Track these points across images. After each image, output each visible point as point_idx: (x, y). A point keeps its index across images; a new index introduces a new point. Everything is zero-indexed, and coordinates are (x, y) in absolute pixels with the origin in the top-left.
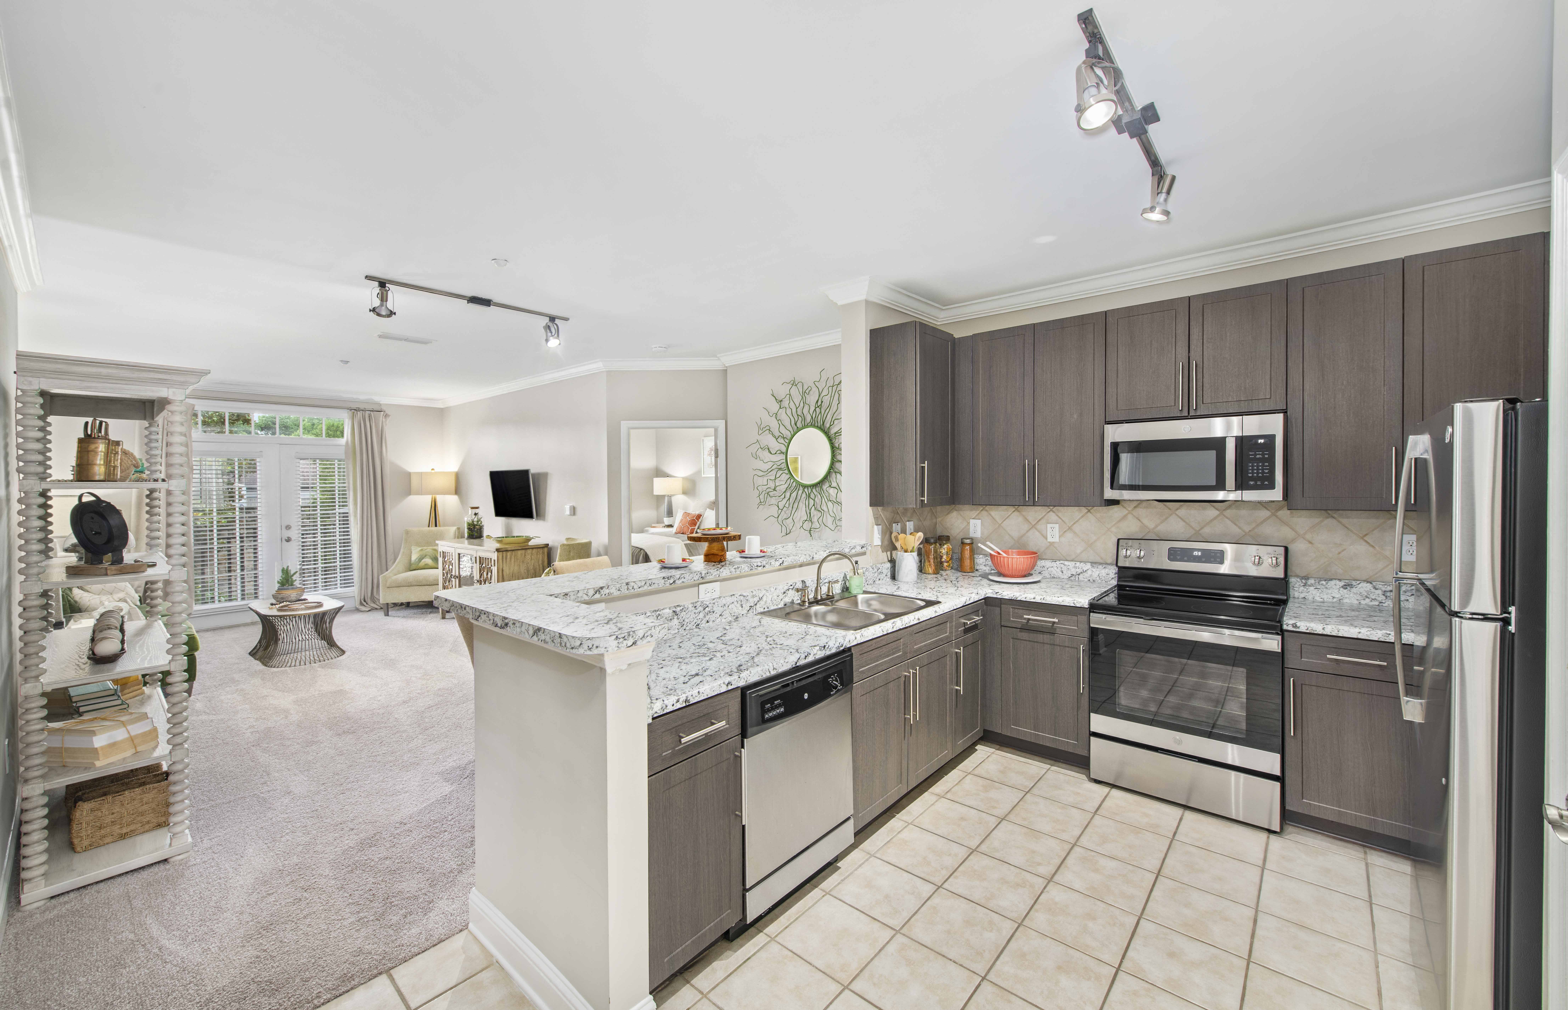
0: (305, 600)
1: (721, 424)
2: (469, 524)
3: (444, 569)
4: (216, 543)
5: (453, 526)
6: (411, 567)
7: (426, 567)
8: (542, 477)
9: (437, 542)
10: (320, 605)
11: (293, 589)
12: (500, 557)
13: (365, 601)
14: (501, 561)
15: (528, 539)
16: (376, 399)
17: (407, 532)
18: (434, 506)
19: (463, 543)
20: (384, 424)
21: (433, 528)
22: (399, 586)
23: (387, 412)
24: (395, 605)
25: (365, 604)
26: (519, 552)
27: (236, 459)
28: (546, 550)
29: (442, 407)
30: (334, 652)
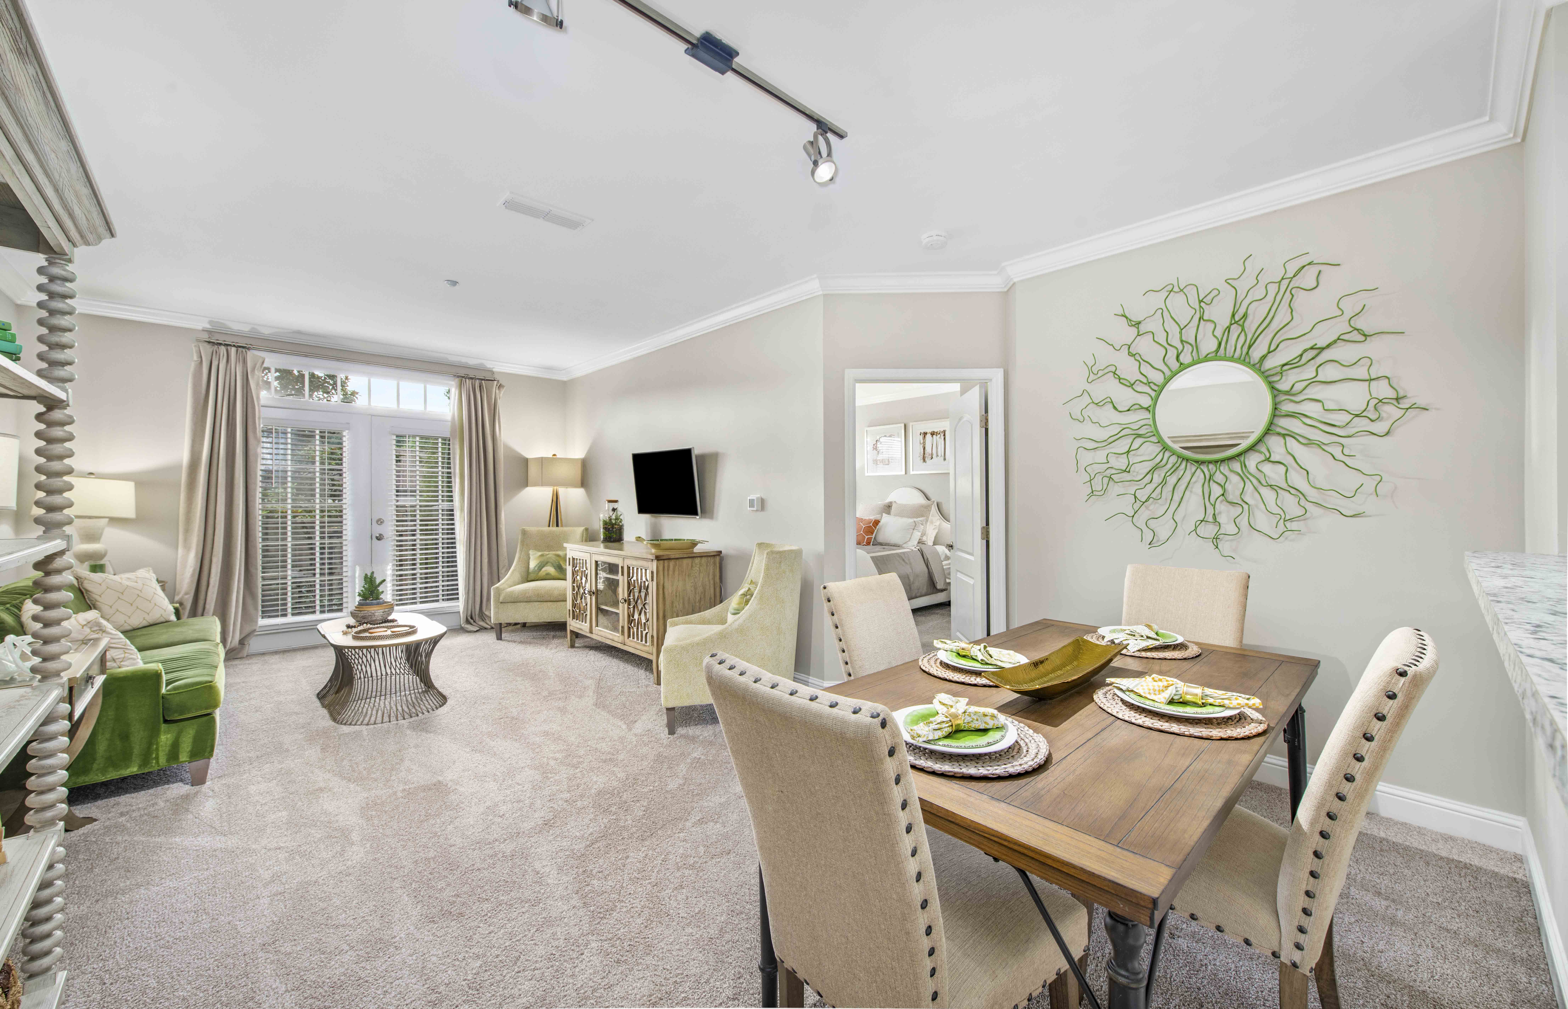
0: (393, 621)
1: (997, 376)
2: (605, 523)
3: (574, 582)
4: (289, 539)
5: (579, 525)
6: (528, 577)
7: (548, 577)
8: (711, 459)
9: (565, 545)
10: (413, 631)
11: (378, 604)
12: (661, 568)
13: (472, 618)
14: (661, 573)
15: (694, 544)
16: (489, 365)
17: (524, 533)
18: (556, 500)
19: (598, 547)
20: (498, 397)
21: (555, 529)
22: (515, 600)
23: (501, 382)
24: (509, 624)
25: (472, 621)
26: (685, 561)
27: (318, 432)
28: (718, 558)
29: (565, 379)
30: (430, 700)
